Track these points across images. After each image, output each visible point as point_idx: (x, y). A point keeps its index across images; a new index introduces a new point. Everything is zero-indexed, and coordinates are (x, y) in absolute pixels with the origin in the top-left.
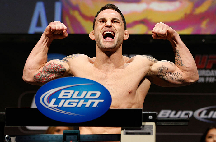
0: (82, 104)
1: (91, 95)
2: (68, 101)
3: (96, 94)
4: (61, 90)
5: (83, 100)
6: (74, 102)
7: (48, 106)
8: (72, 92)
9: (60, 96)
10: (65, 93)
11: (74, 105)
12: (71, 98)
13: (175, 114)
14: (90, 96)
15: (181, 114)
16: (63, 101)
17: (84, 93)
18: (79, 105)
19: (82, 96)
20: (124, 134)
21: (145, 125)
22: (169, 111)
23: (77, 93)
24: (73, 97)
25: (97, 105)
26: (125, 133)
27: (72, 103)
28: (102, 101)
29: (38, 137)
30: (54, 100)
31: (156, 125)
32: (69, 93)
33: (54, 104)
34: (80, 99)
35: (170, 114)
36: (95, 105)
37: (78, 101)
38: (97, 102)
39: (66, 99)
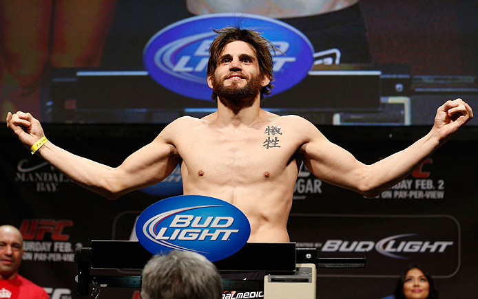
0: (207, 236)
1: (221, 222)
2: (184, 232)
3: (227, 220)
4: (174, 215)
5: (208, 230)
6: (194, 233)
7: (154, 238)
8: (191, 217)
9: (173, 224)
10: (181, 219)
11: (195, 237)
12: (189, 227)
13: (348, 246)
14: (218, 224)
15: (357, 245)
16: (177, 231)
17: (210, 219)
18: (202, 238)
19: (206, 224)
21: (299, 268)
22: (339, 242)
24: (192, 226)
26: (270, 280)
27: (190, 235)
28: (237, 231)
30: (163, 230)
31: (317, 268)
32: (187, 218)
33: (163, 236)
35: (340, 246)
36: (225, 238)
37: (199, 231)
38: (228, 233)
39: (182, 229)
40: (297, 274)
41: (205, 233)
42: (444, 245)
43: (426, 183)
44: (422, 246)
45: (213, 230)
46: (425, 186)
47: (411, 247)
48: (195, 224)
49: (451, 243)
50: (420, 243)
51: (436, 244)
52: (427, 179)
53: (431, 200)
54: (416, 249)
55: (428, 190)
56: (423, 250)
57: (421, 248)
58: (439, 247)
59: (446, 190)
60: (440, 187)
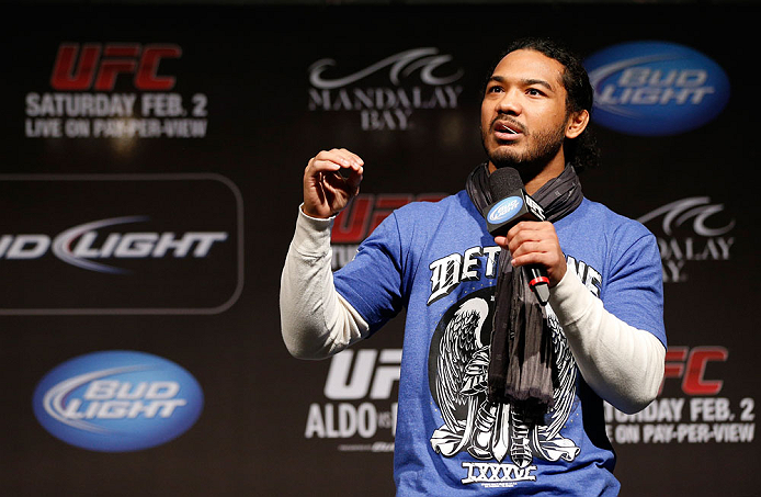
15: (11, 245)
42: (206, 240)
43: (165, 101)
44: (156, 243)
46: (165, 109)
47: (132, 246)
49: (221, 236)
50: (152, 237)
51: (189, 238)
52: (168, 92)
53: (177, 140)
54: (143, 250)
55: (171, 118)
56: (160, 251)
57: (153, 249)
58: (195, 244)
59: (211, 117)
60: (199, 111)
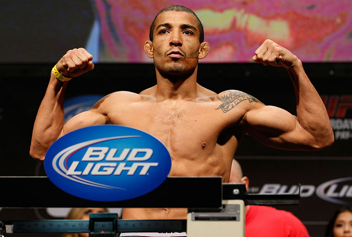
0: (123, 171)
1: (138, 155)
2: (98, 166)
3: (145, 153)
4: (87, 147)
5: (124, 164)
6: (109, 167)
7: (65, 173)
8: (105, 149)
9: (86, 158)
10: (94, 151)
11: (109, 171)
12: (103, 160)
14: (136, 156)
16: (90, 165)
17: (126, 151)
18: (118, 172)
19: (122, 157)
20: (192, 220)
21: (226, 205)
23: (113, 151)
24: (108, 158)
25: (147, 172)
26: (194, 218)
27: (105, 169)
28: (156, 164)
29: (50, 225)
30: (75, 164)
32: (101, 151)
33: (75, 171)
34: (118, 162)
35: (279, 190)
36: (143, 172)
37: (115, 164)
38: (147, 166)
39: (95, 162)
40: (224, 211)
41: (122, 167)
45: (129, 163)
48: (109, 157)
